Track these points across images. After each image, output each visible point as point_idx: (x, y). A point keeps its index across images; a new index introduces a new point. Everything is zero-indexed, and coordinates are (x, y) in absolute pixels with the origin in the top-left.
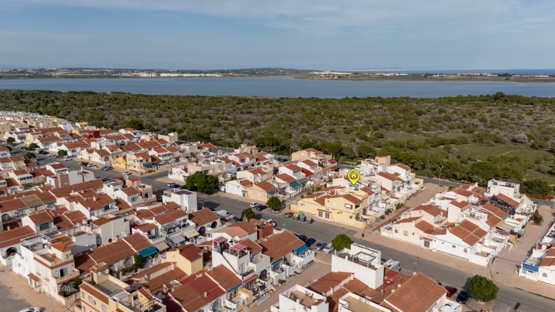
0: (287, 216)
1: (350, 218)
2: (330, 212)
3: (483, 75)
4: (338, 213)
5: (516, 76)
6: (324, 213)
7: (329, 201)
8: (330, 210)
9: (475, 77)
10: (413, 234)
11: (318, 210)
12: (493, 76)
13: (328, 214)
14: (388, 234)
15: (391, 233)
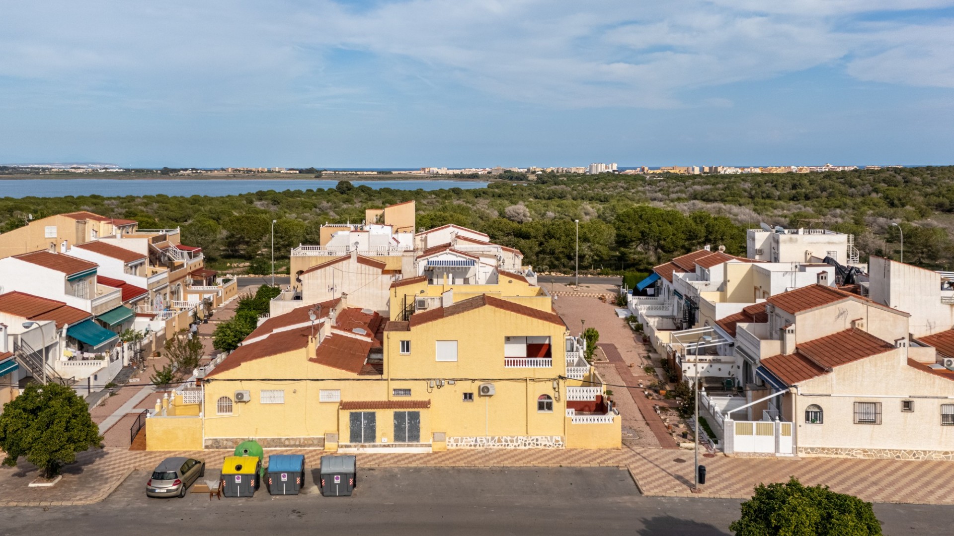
0: (167, 487)
1: (541, 406)
2: (425, 405)
3: (273, 171)
4: (468, 396)
5: (328, 172)
6: (385, 420)
7: (406, 346)
8: (419, 393)
9: (260, 174)
10: (907, 405)
11: (345, 406)
12: (292, 172)
13: (415, 417)
14: (771, 439)
15: (786, 433)
